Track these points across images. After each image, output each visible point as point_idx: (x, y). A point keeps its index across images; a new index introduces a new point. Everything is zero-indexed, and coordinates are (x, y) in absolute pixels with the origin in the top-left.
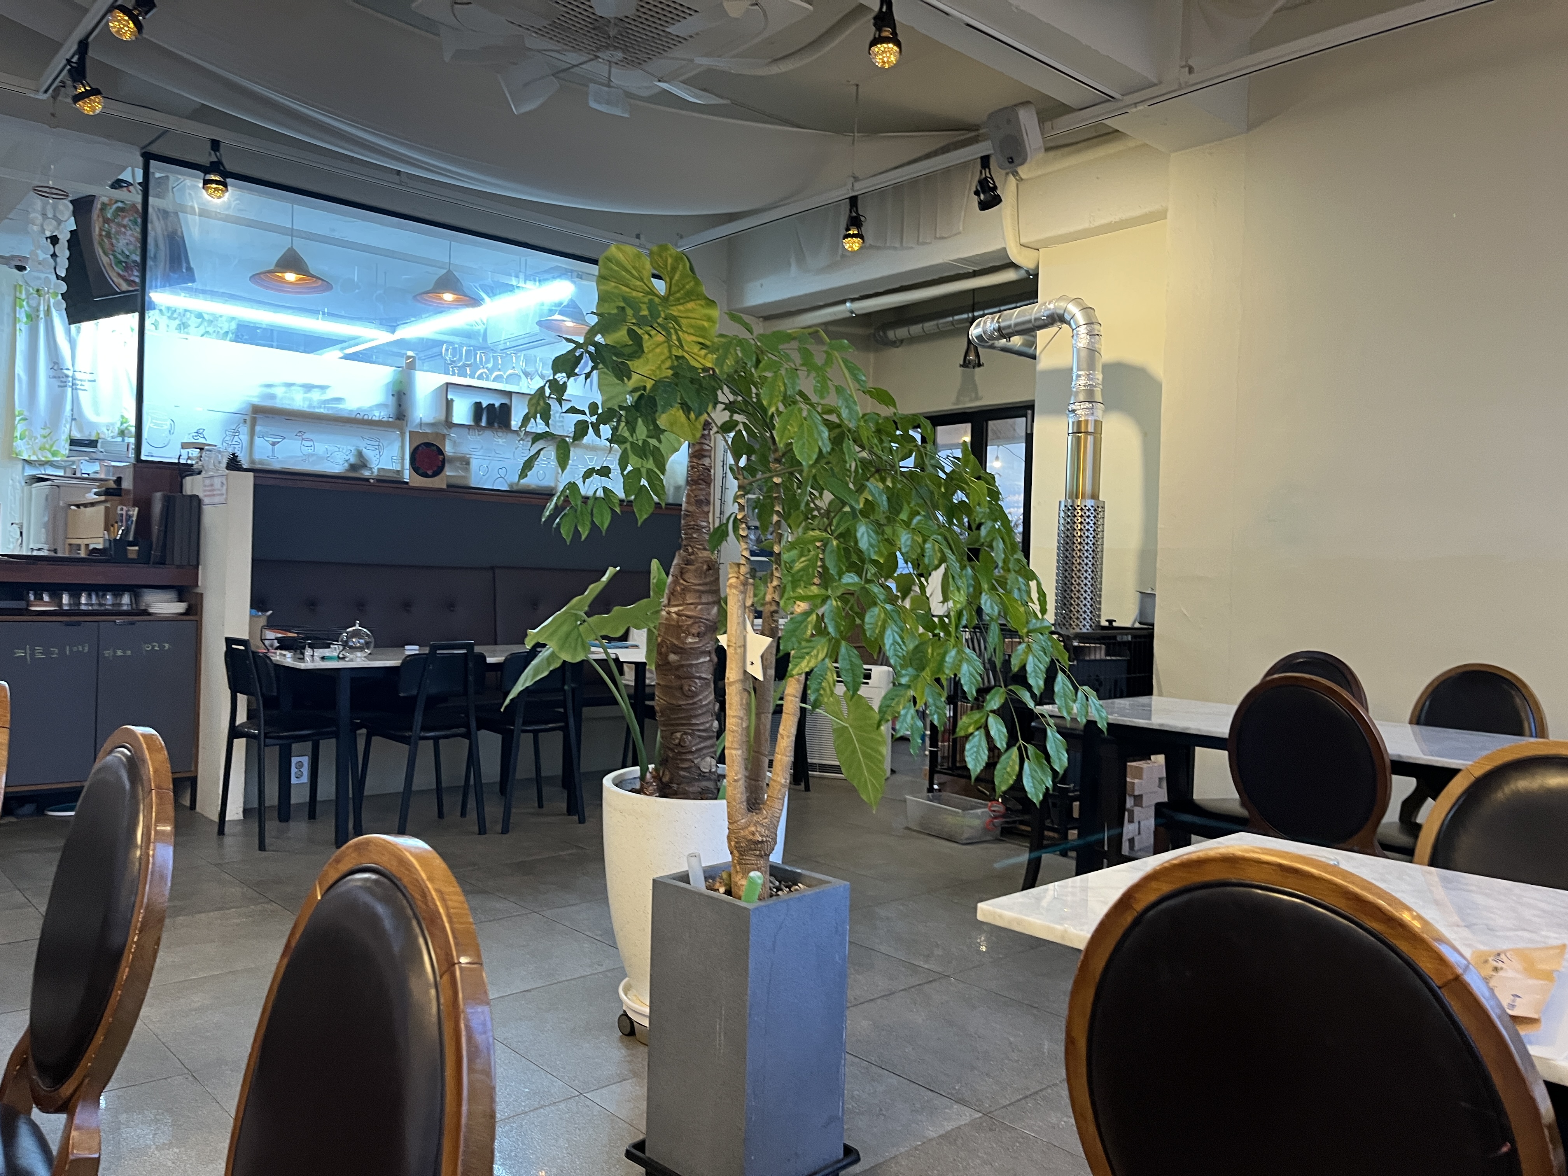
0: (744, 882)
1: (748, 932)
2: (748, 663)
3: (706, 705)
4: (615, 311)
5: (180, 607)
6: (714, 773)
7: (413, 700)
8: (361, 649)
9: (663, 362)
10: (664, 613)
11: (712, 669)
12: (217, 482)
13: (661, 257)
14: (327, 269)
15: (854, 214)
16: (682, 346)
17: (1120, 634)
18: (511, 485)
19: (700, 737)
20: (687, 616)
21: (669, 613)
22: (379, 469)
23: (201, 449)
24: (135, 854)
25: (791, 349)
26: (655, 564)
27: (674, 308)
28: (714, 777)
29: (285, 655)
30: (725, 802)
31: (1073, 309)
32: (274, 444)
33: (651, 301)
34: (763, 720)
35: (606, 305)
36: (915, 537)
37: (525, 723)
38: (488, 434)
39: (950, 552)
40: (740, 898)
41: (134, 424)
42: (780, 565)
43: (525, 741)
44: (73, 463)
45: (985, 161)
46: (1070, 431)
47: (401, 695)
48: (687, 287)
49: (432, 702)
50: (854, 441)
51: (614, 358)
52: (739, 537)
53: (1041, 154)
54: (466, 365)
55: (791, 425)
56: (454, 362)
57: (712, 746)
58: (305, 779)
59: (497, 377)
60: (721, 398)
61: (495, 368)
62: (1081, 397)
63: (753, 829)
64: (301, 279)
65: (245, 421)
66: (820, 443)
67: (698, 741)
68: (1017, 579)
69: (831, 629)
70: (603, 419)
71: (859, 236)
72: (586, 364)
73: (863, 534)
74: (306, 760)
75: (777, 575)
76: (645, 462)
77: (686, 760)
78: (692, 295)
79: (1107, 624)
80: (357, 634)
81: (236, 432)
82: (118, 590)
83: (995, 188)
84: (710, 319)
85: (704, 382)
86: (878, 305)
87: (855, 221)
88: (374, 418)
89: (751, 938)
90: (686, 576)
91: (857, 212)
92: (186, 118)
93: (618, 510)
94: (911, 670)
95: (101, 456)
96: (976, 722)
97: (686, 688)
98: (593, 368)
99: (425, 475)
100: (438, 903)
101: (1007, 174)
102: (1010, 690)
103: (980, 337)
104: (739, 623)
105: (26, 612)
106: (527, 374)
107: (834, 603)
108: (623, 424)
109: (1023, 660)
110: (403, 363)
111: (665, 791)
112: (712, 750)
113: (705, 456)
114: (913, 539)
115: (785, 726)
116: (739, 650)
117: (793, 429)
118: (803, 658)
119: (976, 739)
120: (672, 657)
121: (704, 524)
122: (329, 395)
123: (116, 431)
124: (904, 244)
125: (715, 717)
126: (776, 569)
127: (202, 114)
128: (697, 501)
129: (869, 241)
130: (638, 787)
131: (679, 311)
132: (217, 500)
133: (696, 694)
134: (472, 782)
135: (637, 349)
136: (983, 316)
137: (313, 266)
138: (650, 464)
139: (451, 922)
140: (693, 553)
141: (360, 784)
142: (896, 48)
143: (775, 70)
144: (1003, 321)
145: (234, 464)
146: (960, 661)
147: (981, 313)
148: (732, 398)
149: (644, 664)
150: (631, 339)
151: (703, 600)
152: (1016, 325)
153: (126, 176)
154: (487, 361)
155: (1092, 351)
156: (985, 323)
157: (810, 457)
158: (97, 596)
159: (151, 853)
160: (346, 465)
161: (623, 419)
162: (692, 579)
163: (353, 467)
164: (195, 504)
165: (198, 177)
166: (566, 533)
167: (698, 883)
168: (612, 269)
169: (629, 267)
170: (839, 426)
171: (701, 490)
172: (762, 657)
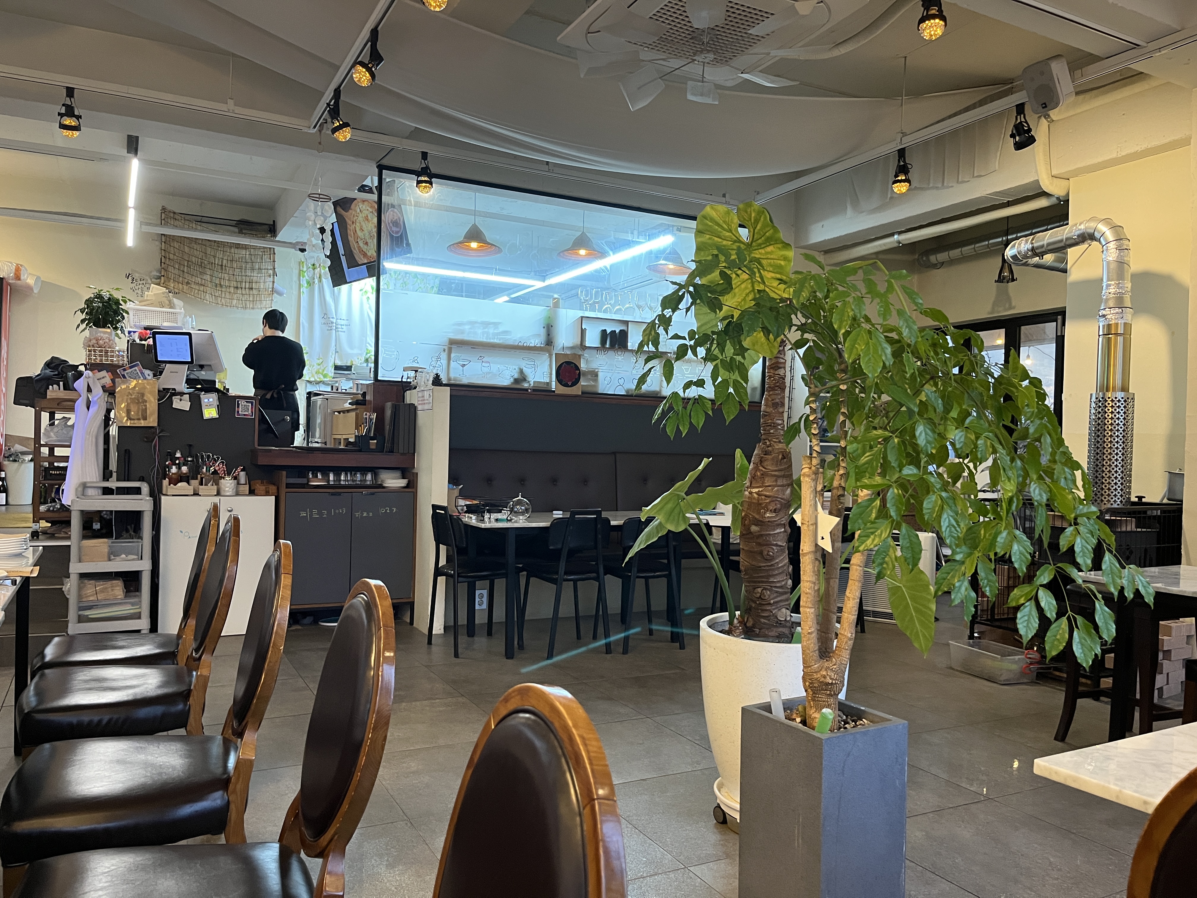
0: (816, 715)
1: (821, 758)
2: (819, 538)
3: (782, 567)
4: (710, 258)
5: (403, 483)
6: (788, 621)
7: (558, 552)
8: (522, 513)
9: (747, 295)
10: (747, 493)
11: (786, 538)
12: (426, 394)
13: (746, 212)
14: (498, 237)
15: (902, 163)
16: (764, 283)
17: (1149, 509)
18: (627, 391)
19: (777, 592)
20: (766, 496)
21: (751, 493)
22: (534, 382)
23: (416, 371)
24: (370, 674)
25: (857, 280)
26: (738, 452)
27: (757, 251)
28: (788, 624)
29: (471, 518)
30: (800, 645)
31: (1102, 228)
32: (463, 366)
33: (739, 247)
34: (831, 584)
35: (702, 253)
36: (969, 435)
37: (639, 571)
38: (611, 353)
39: (1001, 447)
40: (813, 728)
41: (373, 353)
42: (845, 457)
43: (640, 584)
44: (337, 382)
45: (1020, 109)
46: (1101, 333)
47: (551, 548)
48: (767, 234)
49: (572, 553)
50: (912, 353)
51: (709, 295)
52: (810, 434)
53: (1073, 98)
54: (595, 303)
55: (859, 344)
56: (587, 300)
57: (787, 600)
58: (485, 606)
59: (617, 310)
60: (795, 321)
61: (616, 303)
62: (1111, 304)
63: (824, 673)
64: (481, 246)
65: (444, 350)
66: (884, 358)
67: (775, 595)
68: (1064, 470)
69: (893, 514)
70: (699, 343)
71: (907, 180)
72: (687, 300)
73: (921, 433)
74: (485, 592)
75: (843, 465)
76: (731, 375)
77: (766, 610)
78: (770, 241)
79: (1137, 500)
80: (519, 503)
81: (438, 358)
82: (364, 470)
83: (1030, 130)
84: (785, 259)
85: (781, 309)
86: (922, 236)
87: (903, 169)
88: (531, 345)
89: (824, 762)
90: (765, 464)
91: (904, 161)
92: (407, 138)
93: (710, 413)
94: (964, 548)
95: (353, 376)
96: (1027, 594)
97: (765, 553)
98: (692, 304)
99: (566, 385)
100: (581, 747)
101: (1040, 117)
102: (1058, 567)
103: (1014, 257)
104: (811, 505)
105: (306, 485)
106: (639, 307)
107: (896, 491)
108: (715, 346)
109: (1070, 541)
110: (551, 303)
111: (750, 633)
112: (787, 603)
113: (781, 368)
114: (966, 437)
115: (851, 590)
116: (811, 528)
117: (860, 347)
118: (869, 537)
119: (1027, 609)
120: (754, 528)
121: (780, 422)
122: (501, 329)
123: (363, 359)
124: (945, 184)
125: (789, 577)
126: (843, 460)
127: (416, 134)
128: (773, 404)
129: (914, 184)
130: (727, 628)
131: (760, 254)
132: (426, 407)
133: (773, 558)
134: (601, 613)
135: (727, 286)
136: (1017, 238)
137: (489, 236)
138: (736, 376)
139: (591, 764)
140: (770, 446)
141: (522, 611)
142: (942, 23)
143: (836, 53)
144: (1036, 242)
145: (437, 381)
146: (1011, 542)
147: (1014, 236)
148: (803, 321)
149: (729, 527)
150: (722, 279)
151: (779, 483)
152: (1049, 244)
153: (367, 182)
154: (611, 299)
155: (1121, 264)
156: (1020, 244)
157: (876, 371)
158: (351, 474)
159: (380, 674)
160: (512, 380)
161: (715, 342)
162: (770, 466)
163: (516, 381)
164: (413, 410)
165: (413, 179)
166: (670, 431)
167: (779, 713)
168: (707, 225)
169: (721, 222)
170: (898, 341)
171: (776, 394)
172: (831, 533)
